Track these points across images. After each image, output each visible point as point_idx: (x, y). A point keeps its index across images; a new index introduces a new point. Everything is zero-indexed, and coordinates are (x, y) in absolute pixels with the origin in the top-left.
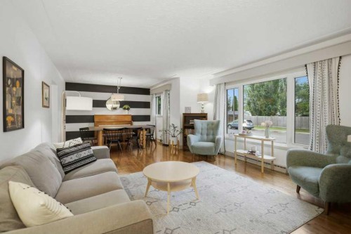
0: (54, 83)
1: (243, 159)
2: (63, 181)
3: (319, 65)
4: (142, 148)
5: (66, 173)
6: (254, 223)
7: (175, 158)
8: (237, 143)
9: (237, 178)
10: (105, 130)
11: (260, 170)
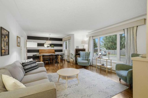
0: (22, 36)
1: (100, 67)
2: (24, 76)
3: (129, 29)
4: (59, 63)
5: (26, 72)
6: (100, 92)
7: (72, 67)
8: (97, 61)
9: (96, 75)
10: (43, 56)
11: (106, 72)
